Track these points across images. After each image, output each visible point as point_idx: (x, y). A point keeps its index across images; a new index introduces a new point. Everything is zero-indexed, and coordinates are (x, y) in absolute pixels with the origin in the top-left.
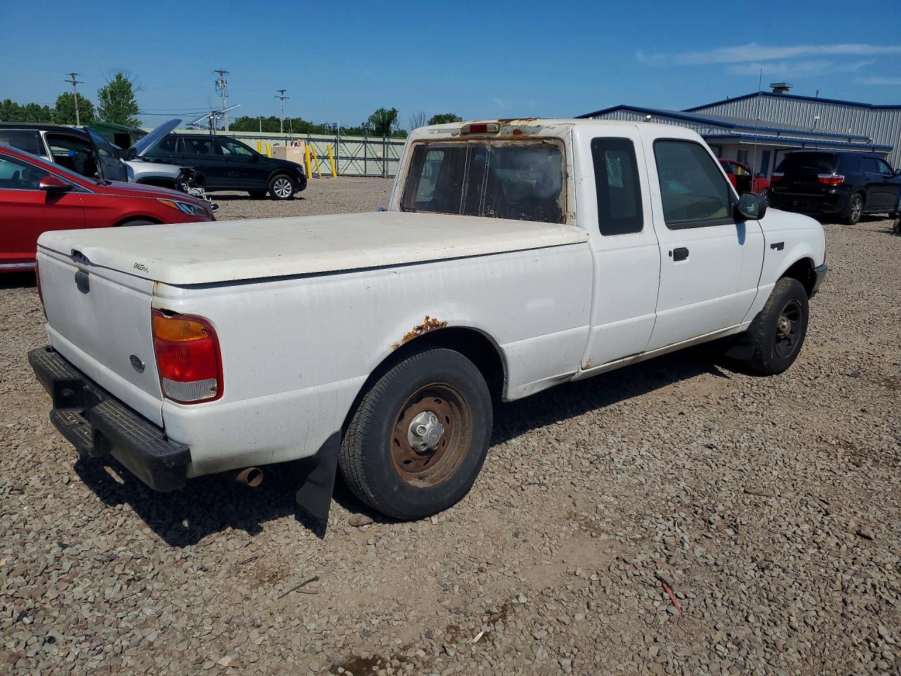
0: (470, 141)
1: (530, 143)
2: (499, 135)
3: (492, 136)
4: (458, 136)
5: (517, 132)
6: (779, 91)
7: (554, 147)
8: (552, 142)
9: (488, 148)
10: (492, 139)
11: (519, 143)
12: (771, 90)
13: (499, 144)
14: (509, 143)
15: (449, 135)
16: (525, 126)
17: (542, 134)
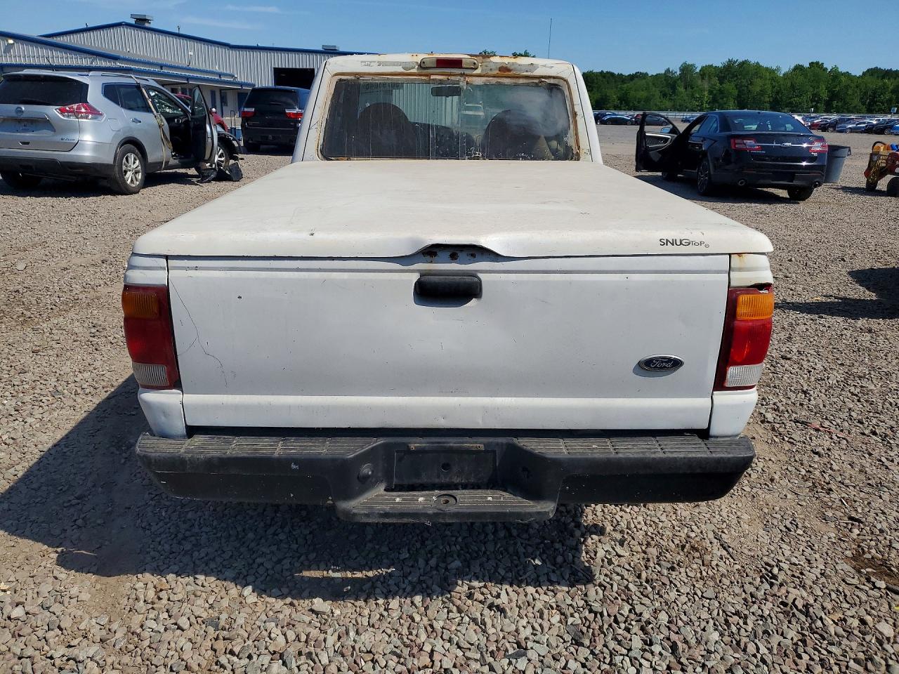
0: (432, 77)
1: (521, 81)
2: (478, 71)
3: (467, 72)
4: (414, 71)
5: (504, 69)
6: (141, 23)
7: (554, 87)
8: (552, 81)
9: (463, 84)
10: (467, 75)
11: (507, 81)
12: (133, 21)
13: (479, 81)
14: (494, 81)
15: (400, 69)
16: (513, 63)
17: (537, 73)
